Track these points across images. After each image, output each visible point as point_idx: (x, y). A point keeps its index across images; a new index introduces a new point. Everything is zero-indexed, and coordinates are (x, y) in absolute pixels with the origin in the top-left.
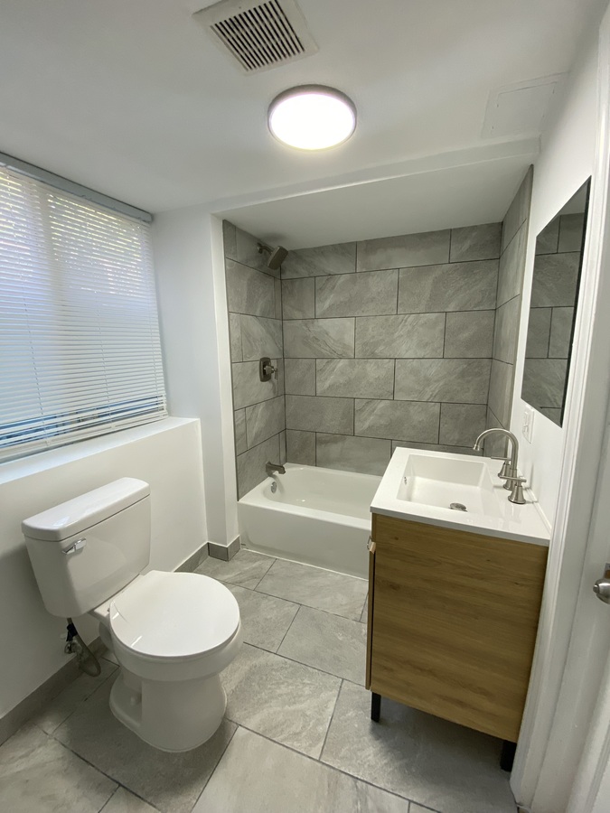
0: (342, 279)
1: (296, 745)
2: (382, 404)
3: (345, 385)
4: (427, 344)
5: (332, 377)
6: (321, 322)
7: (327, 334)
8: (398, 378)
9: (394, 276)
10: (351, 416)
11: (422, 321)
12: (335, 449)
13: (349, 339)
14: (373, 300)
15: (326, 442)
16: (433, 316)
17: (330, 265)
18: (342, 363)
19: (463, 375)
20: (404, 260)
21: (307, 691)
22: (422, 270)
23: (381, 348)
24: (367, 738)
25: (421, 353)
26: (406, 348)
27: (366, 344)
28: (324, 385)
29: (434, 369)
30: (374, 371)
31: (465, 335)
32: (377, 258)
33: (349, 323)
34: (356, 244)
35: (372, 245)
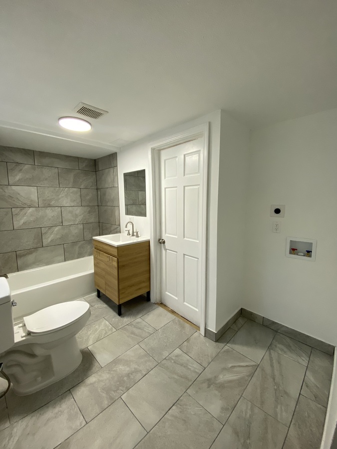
0: (27, 167)
2: (57, 229)
3: (34, 221)
4: (74, 201)
5: (23, 219)
6: (14, 188)
7: (19, 194)
8: (63, 215)
9: (56, 170)
10: (40, 237)
11: (71, 191)
12: (31, 258)
13: (34, 197)
14: (46, 179)
15: (24, 255)
16: (75, 189)
17: (18, 158)
18: (31, 210)
19: (89, 212)
21: (97, 327)
22: (68, 171)
23: (53, 202)
25: (73, 204)
26: (66, 202)
27: (44, 200)
28: (19, 222)
29: (78, 210)
30: (50, 213)
31: (88, 198)
32: (46, 161)
33: (33, 190)
34: (34, 151)
35: (43, 154)
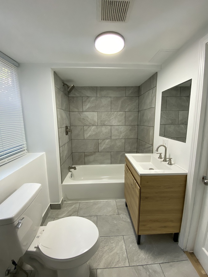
0: (93, 99)
1: (120, 265)
2: (107, 141)
3: (95, 135)
4: (120, 121)
5: (90, 132)
6: (85, 113)
7: (88, 117)
8: (112, 132)
9: (110, 99)
10: (97, 145)
11: (119, 114)
12: (92, 158)
13: (96, 119)
14: (103, 106)
15: (89, 156)
16: (122, 113)
17: (88, 93)
18: (93, 127)
19: (130, 130)
20: (113, 94)
21: (114, 245)
22: (118, 98)
23: (106, 122)
24: (139, 251)
25: (119, 124)
26: (114, 122)
27: (101, 121)
28: (87, 135)
29: (122, 129)
30: (105, 130)
31: (131, 118)
32: (104, 93)
33: (96, 114)
34: (97, 87)
35: (102, 88)
